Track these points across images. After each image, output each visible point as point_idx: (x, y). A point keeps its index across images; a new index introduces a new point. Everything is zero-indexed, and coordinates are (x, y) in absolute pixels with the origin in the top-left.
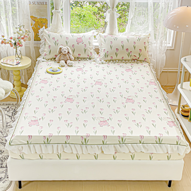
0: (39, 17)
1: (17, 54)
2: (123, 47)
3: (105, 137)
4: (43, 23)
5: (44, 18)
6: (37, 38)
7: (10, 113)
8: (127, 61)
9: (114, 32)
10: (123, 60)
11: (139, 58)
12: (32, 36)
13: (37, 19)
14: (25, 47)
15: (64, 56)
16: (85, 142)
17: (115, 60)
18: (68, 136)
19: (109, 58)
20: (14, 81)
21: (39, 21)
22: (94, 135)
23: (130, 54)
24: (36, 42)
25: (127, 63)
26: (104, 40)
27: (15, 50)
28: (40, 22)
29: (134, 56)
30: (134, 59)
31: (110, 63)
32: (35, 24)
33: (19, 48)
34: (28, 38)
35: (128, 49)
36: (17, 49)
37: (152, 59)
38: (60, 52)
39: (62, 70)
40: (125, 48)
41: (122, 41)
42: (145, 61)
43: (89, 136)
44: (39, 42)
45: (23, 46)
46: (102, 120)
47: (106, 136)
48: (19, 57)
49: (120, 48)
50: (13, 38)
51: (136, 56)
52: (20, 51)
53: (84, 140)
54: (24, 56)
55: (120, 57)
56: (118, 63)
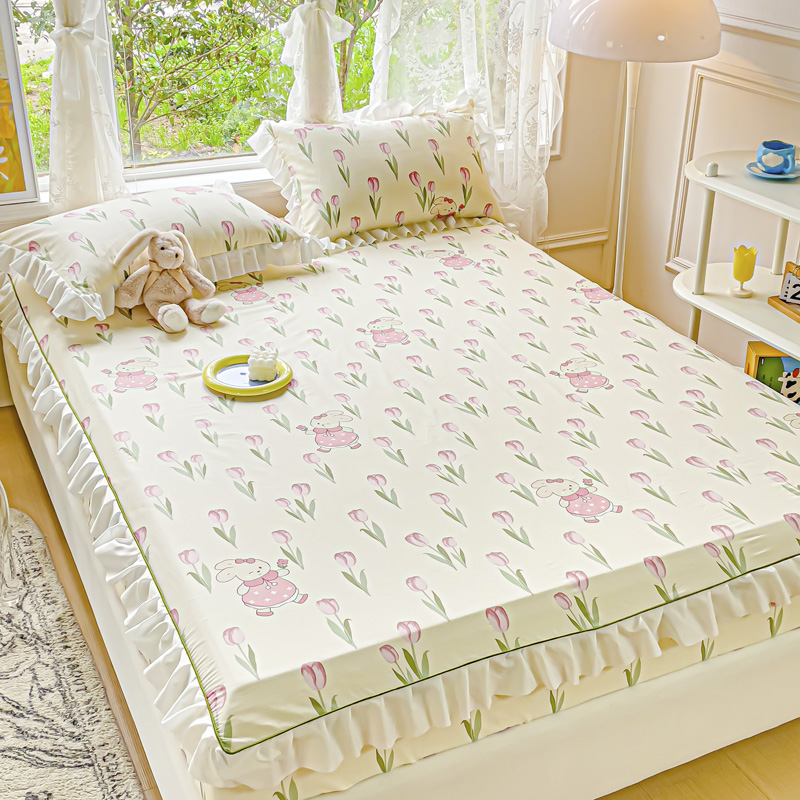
2: (393, 167)
8: (420, 229)
10: (400, 228)
11: (462, 207)
16: (586, 615)
17: (370, 231)
19: (346, 226)
23: (428, 192)
25: (422, 234)
26: (302, 148)
29: (446, 200)
30: (443, 213)
31: (356, 247)
35: (415, 173)
37: (509, 204)
40: (404, 173)
41: (383, 144)
42: (486, 214)
43: (587, 581)
47: (659, 559)
49: (385, 175)
51: (450, 201)
53: (575, 608)
55: (387, 216)
56: (385, 240)
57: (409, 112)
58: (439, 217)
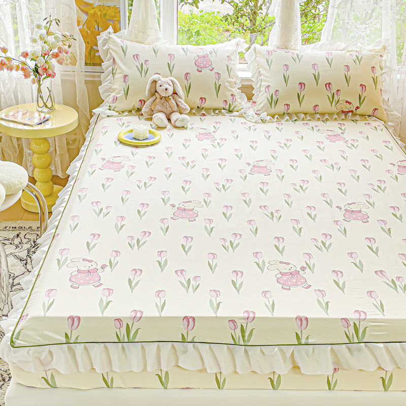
0: (97, 4)
1: (42, 98)
2: (316, 78)
3: (302, 321)
4: (107, 17)
5: (112, 4)
6: (93, 59)
7: (21, 250)
8: (327, 117)
9: (293, 43)
10: (316, 114)
11: (357, 108)
12: (80, 53)
13: (93, 8)
14: (63, 81)
15: (163, 101)
16: (243, 336)
17: (296, 114)
18: (191, 317)
19: (281, 108)
20: (35, 167)
21: (99, 13)
22: (268, 314)
23: (336, 96)
24: (90, 68)
25: (327, 120)
26: (267, 61)
27: (35, 86)
28: (101, 15)
29: (347, 102)
30: (345, 110)
31: (283, 121)
32: (88, 22)
33: (46, 83)
34: (70, 58)
35: (330, 83)
36: (40, 85)
37: (392, 111)
38: (154, 91)
39: (161, 137)
40: (322, 82)
41: (315, 64)
42: (374, 114)
43: (254, 318)
44: (97, 68)
45: (58, 78)
46: (285, 269)
47: (307, 319)
48: (46, 106)
49: (310, 82)
50: (29, 54)
51: (350, 103)
52: (50, 91)
53: (238, 331)
54: (59, 103)
55: (307, 106)
56: (303, 120)
57: (342, 48)
58: (343, 112)
